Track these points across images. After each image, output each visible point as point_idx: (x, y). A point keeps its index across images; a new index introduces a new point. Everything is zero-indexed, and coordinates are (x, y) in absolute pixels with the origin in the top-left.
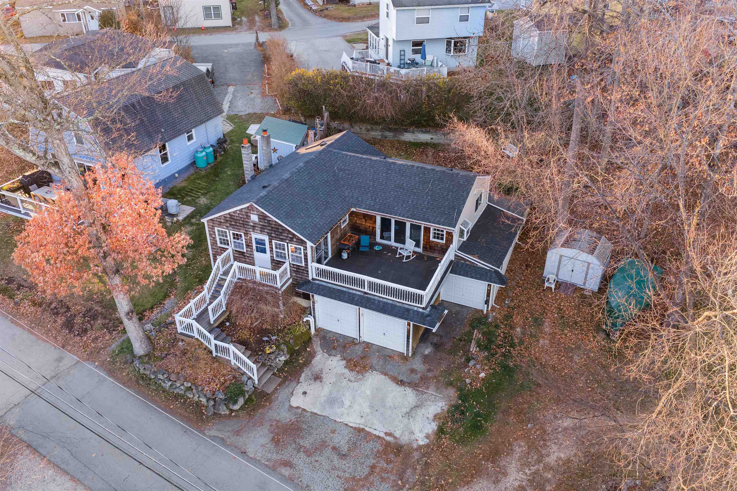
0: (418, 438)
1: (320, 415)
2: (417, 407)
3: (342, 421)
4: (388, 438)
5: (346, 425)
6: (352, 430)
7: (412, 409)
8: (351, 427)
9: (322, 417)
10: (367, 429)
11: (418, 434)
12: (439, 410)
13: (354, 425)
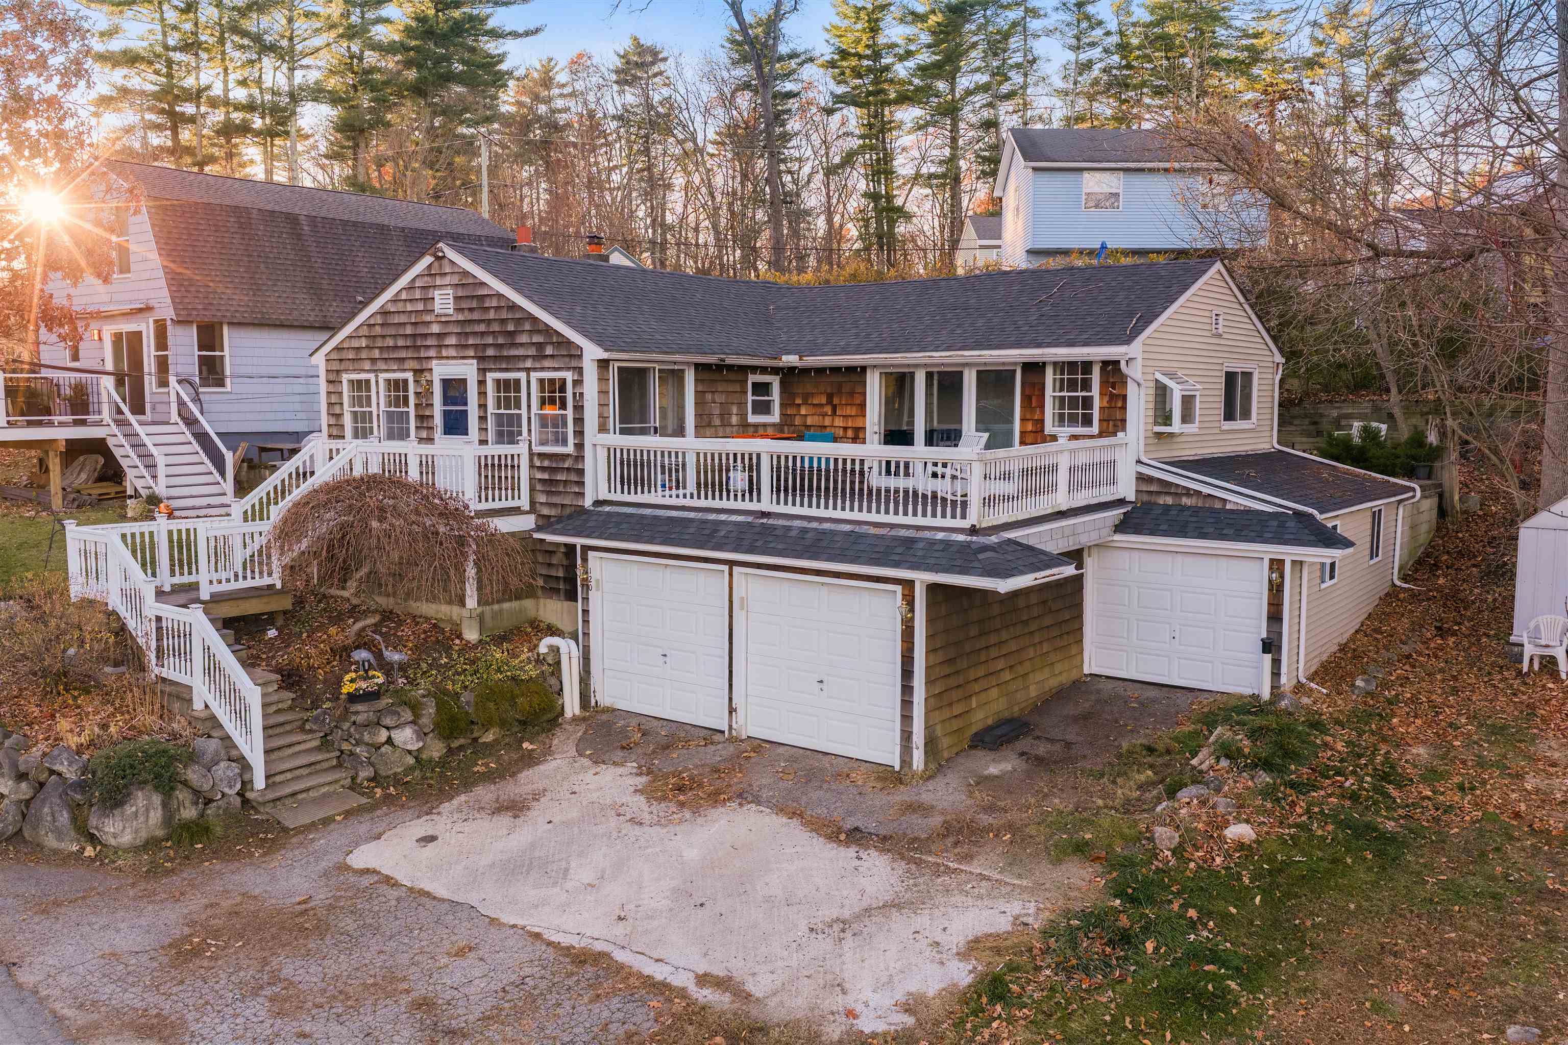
0: (859, 1008)
1: (443, 900)
2: (895, 905)
3: (520, 922)
4: (706, 995)
5: (537, 936)
6: (550, 953)
7: (868, 911)
8: (550, 944)
9: (446, 906)
10: (620, 956)
11: (867, 994)
12: (1003, 924)
13: (566, 940)
